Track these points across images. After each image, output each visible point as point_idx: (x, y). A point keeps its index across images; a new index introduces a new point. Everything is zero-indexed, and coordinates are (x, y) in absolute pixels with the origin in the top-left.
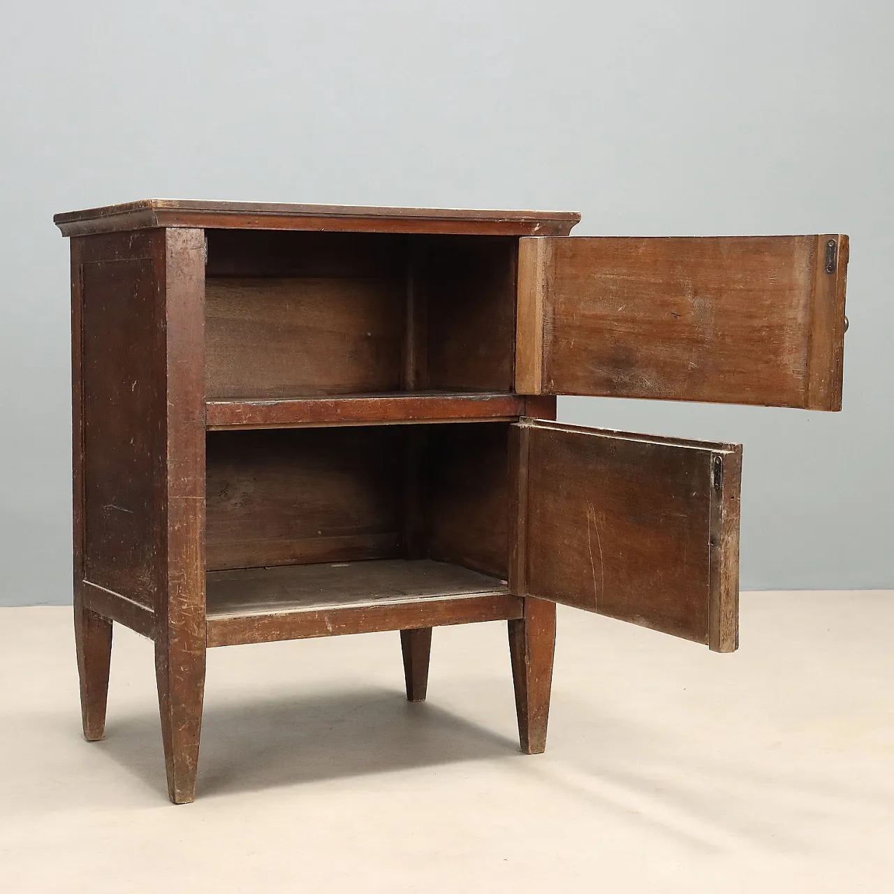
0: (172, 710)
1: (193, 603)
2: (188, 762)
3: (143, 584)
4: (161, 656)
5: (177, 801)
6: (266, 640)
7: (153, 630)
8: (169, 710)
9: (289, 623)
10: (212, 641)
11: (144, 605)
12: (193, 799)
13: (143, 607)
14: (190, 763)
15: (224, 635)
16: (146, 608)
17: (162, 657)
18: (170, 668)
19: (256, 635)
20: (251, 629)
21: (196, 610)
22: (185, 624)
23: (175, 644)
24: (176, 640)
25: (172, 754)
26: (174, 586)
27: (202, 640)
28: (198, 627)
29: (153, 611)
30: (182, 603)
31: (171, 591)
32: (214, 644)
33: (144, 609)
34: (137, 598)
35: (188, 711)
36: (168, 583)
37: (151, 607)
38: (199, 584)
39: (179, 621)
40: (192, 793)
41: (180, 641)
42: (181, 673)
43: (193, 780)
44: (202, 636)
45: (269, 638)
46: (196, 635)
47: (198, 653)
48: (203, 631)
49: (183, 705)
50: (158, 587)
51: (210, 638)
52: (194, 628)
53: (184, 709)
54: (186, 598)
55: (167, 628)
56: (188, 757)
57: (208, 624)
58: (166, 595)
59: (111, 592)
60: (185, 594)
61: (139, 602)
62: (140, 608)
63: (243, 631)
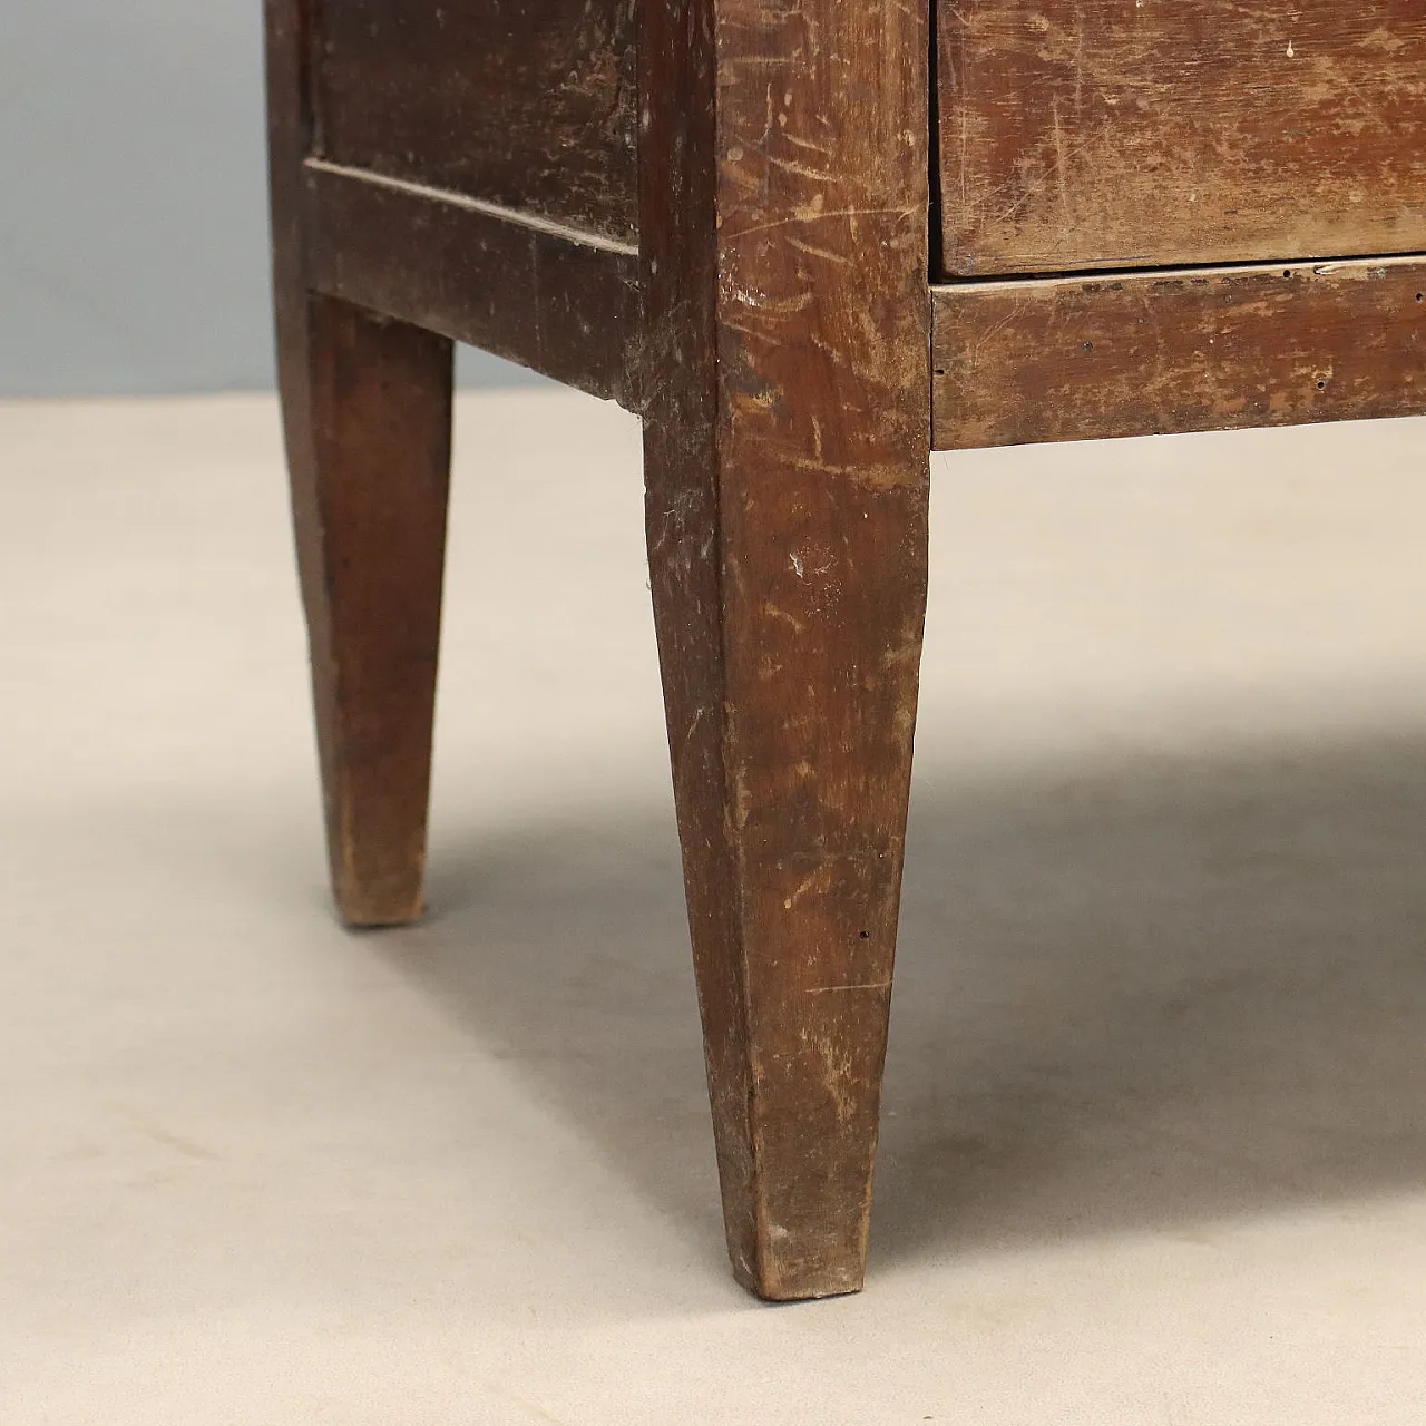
0: (742, 792)
1: (859, 192)
2: (834, 1075)
3: (581, 112)
4: (681, 497)
5: (773, 1277)
6: (1258, 414)
7: (635, 353)
8: (725, 794)
9: (1385, 321)
10: (965, 410)
11: (590, 225)
12: (859, 1277)
13: (581, 237)
14: (843, 1081)
15: (1030, 380)
16: (599, 241)
17: (686, 501)
18: (733, 562)
19: (1208, 383)
20: (1180, 349)
21: (874, 229)
22: (815, 313)
23: (758, 423)
24: (764, 401)
25: (743, 1039)
26: (752, 87)
27: (902, 402)
28: (887, 326)
29: (634, 251)
30: (791, 190)
31: (731, 117)
32: (973, 428)
33: (585, 248)
34: (553, 198)
35: (833, 800)
36: (712, 74)
37: (622, 234)
38: (892, 80)
39: (776, 294)
40: (852, 1243)
41: (784, 411)
42: (788, 591)
43: (856, 1174)
44: (906, 382)
45: (1279, 401)
46: (873, 374)
47: (882, 476)
48: (911, 354)
49: (804, 769)
50: (656, 108)
51: (954, 395)
52: (860, 335)
53: (807, 791)
54: (817, 161)
55: (707, 334)
56: (828, 1052)
57: (942, 316)
58: (705, 140)
59: (429, 191)
60: (815, 131)
61: (559, 214)
62: (564, 243)
63: (1136, 359)
